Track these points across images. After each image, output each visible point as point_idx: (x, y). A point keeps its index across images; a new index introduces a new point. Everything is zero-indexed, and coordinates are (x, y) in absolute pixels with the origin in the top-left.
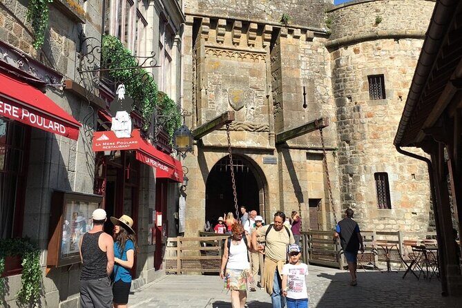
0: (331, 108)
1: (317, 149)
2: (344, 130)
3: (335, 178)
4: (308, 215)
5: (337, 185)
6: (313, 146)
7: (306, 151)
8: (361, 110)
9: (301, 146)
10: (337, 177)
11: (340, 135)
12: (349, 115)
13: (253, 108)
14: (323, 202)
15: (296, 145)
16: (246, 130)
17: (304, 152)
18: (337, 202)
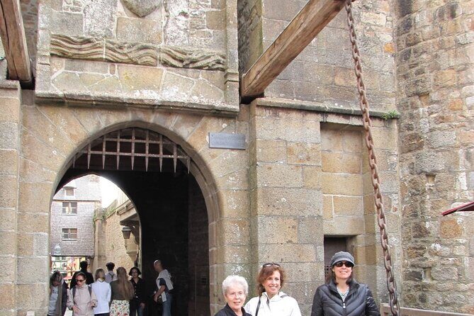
0: (383, 22)
1: (347, 115)
2: (414, 70)
3: (391, 186)
4: (322, 273)
5: (396, 200)
6: (336, 106)
7: (320, 118)
8: (459, 12)
9: (307, 104)
10: (397, 184)
11: (403, 82)
12: (427, 30)
13: (184, 14)
14: (360, 243)
15: (296, 102)
16: (165, 64)
17: (314, 121)
18: (395, 241)
